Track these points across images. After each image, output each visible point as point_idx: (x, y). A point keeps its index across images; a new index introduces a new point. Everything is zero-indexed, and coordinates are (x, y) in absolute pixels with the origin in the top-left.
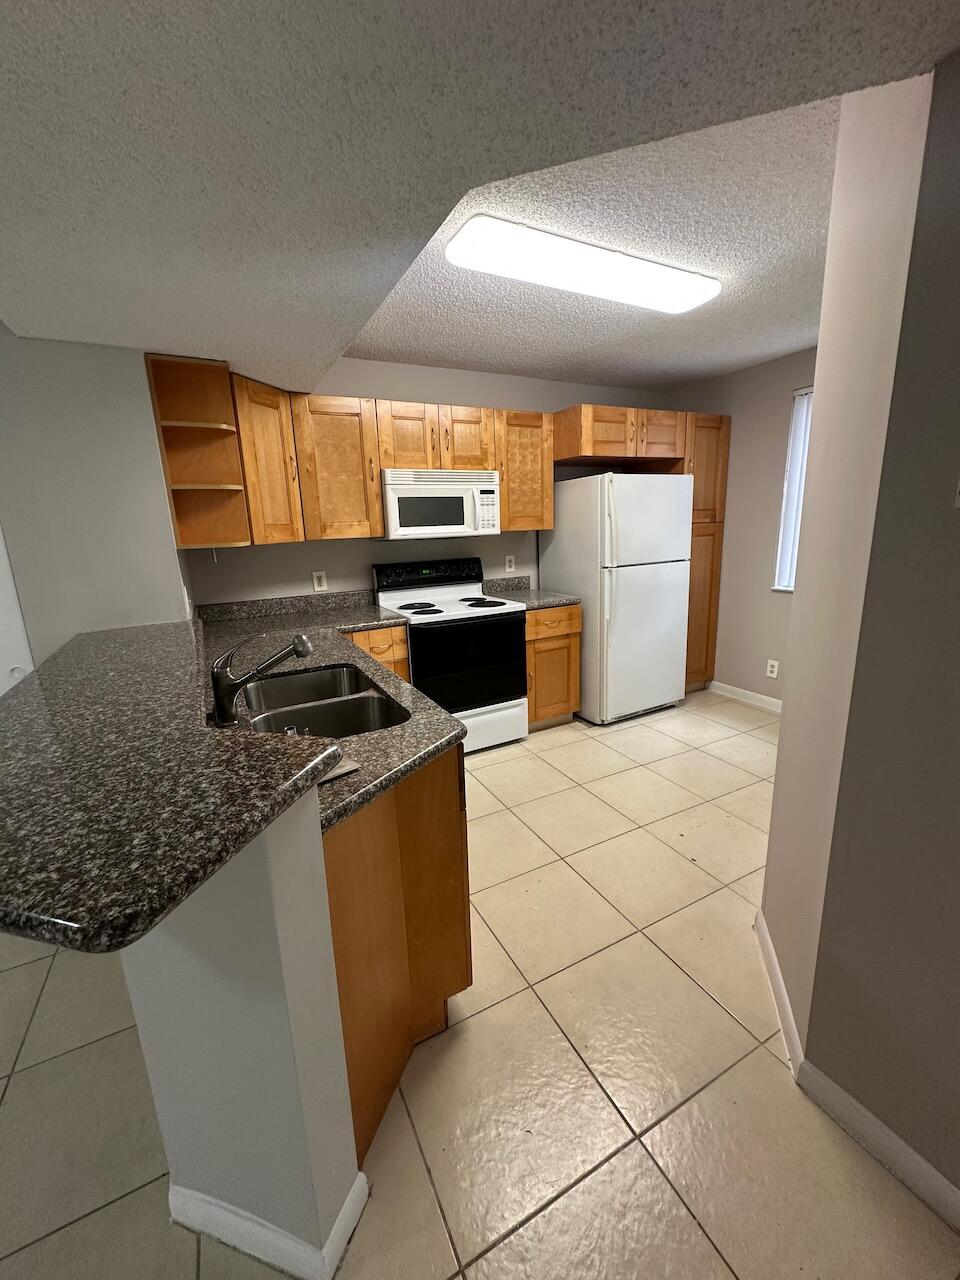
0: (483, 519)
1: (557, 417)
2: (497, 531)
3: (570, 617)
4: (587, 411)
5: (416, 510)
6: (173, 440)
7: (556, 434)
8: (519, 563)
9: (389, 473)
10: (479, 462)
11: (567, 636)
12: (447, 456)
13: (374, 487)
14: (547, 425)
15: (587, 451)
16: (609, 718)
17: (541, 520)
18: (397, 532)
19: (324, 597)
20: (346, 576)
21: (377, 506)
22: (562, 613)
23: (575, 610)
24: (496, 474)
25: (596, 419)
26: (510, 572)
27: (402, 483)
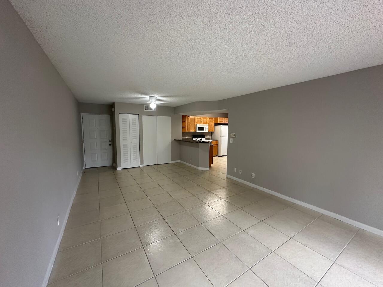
0: (206, 130)
1: (215, 118)
2: (208, 132)
3: (217, 142)
4: (219, 118)
5: (200, 129)
6: (183, 122)
7: (215, 120)
8: (209, 136)
9: (197, 125)
10: (206, 123)
11: (216, 145)
12: (203, 123)
13: (195, 126)
14: (214, 119)
15: (219, 123)
16: (221, 155)
17: (213, 130)
18: (197, 131)
19: (187, 139)
20: (189, 136)
21: (195, 128)
22: (216, 142)
23: (217, 141)
24: (208, 125)
25: (220, 119)
26: (208, 137)
27: (198, 126)
